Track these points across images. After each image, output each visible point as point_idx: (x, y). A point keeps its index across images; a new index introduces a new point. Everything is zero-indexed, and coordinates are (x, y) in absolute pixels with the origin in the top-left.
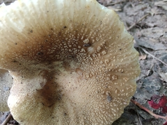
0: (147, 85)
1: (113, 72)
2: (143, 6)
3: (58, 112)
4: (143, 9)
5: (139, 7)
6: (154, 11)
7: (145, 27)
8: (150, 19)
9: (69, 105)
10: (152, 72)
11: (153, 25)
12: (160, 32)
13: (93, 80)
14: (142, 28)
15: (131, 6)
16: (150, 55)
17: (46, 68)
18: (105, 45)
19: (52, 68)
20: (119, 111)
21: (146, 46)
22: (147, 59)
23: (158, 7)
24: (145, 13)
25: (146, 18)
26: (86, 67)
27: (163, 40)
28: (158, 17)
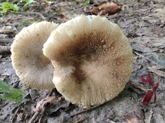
0: (139, 75)
1: (118, 59)
2: (133, 20)
3: (85, 87)
4: (133, 23)
5: (130, 21)
6: (141, 24)
7: (135, 36)
8: (138, 30)
9: (91, 83)
10: (142, 67)
11: (141, 35)
12: (147, 39)
13: (105, 66)
14: (133, 37)
15: (123, 20)
16: (141, 56)
17: (76, 60)
18: (113, 43)
19: (80, 59)
20: (122, 86)
21: (137, 50)
22: (138, 58)
23: (145, 21)
24: (135, 26)
25: (136, 29)
26: (101, 58)
27: (150, 45)
28: (145, 28)
